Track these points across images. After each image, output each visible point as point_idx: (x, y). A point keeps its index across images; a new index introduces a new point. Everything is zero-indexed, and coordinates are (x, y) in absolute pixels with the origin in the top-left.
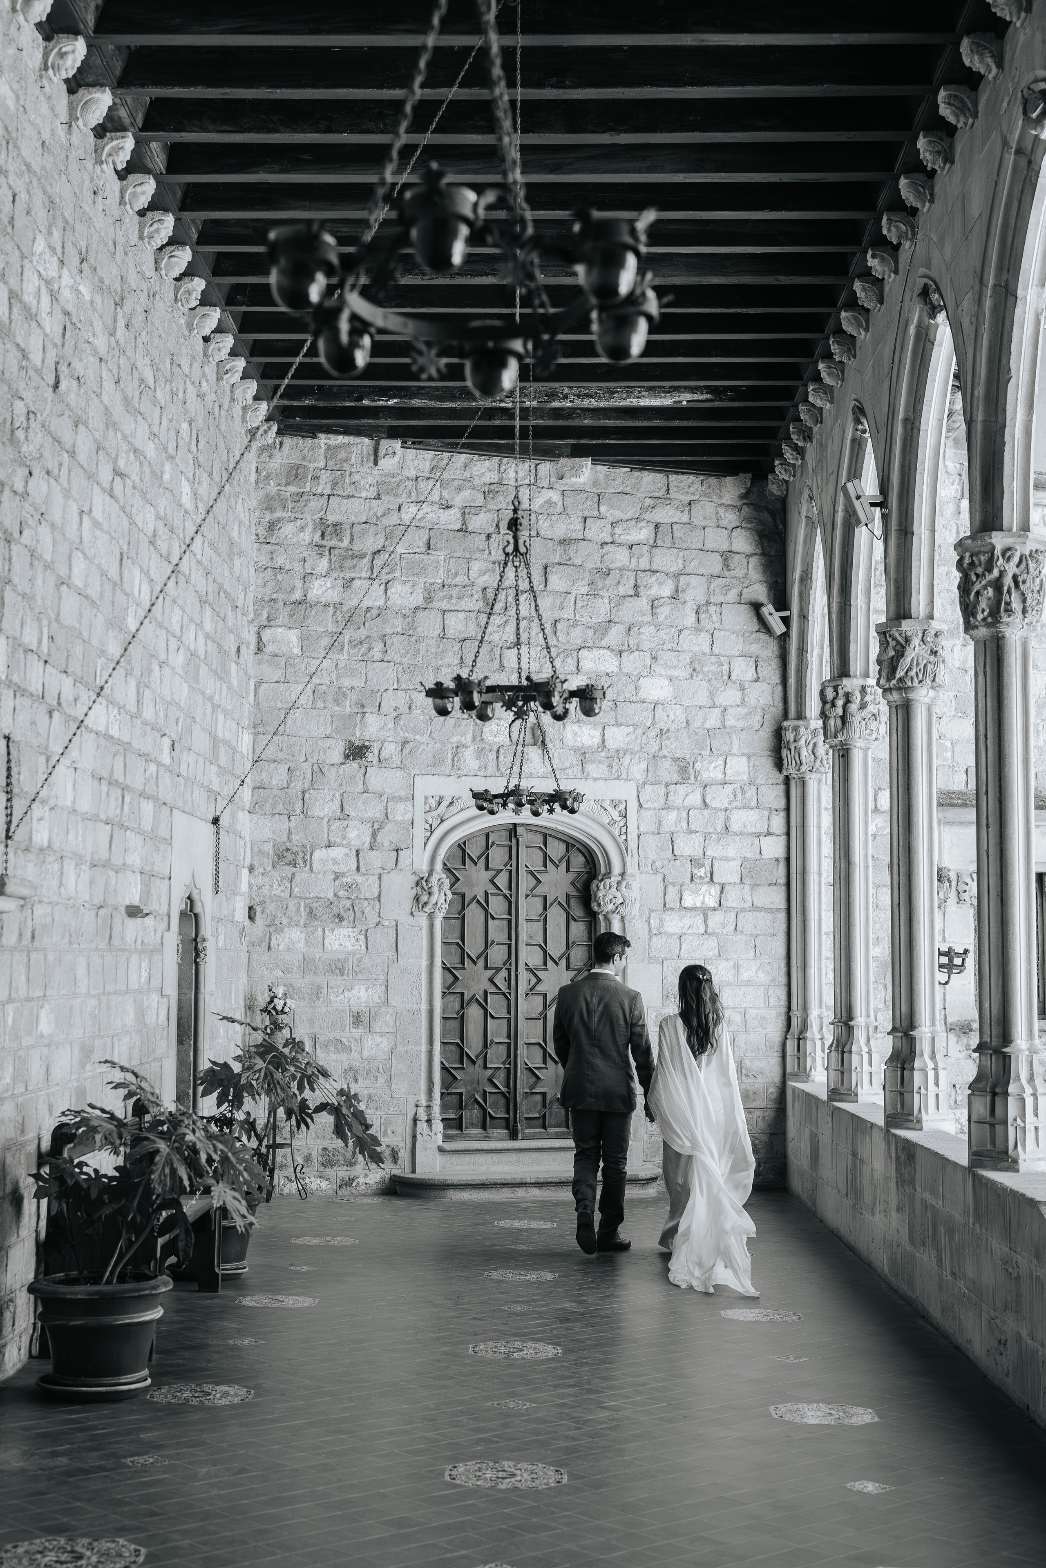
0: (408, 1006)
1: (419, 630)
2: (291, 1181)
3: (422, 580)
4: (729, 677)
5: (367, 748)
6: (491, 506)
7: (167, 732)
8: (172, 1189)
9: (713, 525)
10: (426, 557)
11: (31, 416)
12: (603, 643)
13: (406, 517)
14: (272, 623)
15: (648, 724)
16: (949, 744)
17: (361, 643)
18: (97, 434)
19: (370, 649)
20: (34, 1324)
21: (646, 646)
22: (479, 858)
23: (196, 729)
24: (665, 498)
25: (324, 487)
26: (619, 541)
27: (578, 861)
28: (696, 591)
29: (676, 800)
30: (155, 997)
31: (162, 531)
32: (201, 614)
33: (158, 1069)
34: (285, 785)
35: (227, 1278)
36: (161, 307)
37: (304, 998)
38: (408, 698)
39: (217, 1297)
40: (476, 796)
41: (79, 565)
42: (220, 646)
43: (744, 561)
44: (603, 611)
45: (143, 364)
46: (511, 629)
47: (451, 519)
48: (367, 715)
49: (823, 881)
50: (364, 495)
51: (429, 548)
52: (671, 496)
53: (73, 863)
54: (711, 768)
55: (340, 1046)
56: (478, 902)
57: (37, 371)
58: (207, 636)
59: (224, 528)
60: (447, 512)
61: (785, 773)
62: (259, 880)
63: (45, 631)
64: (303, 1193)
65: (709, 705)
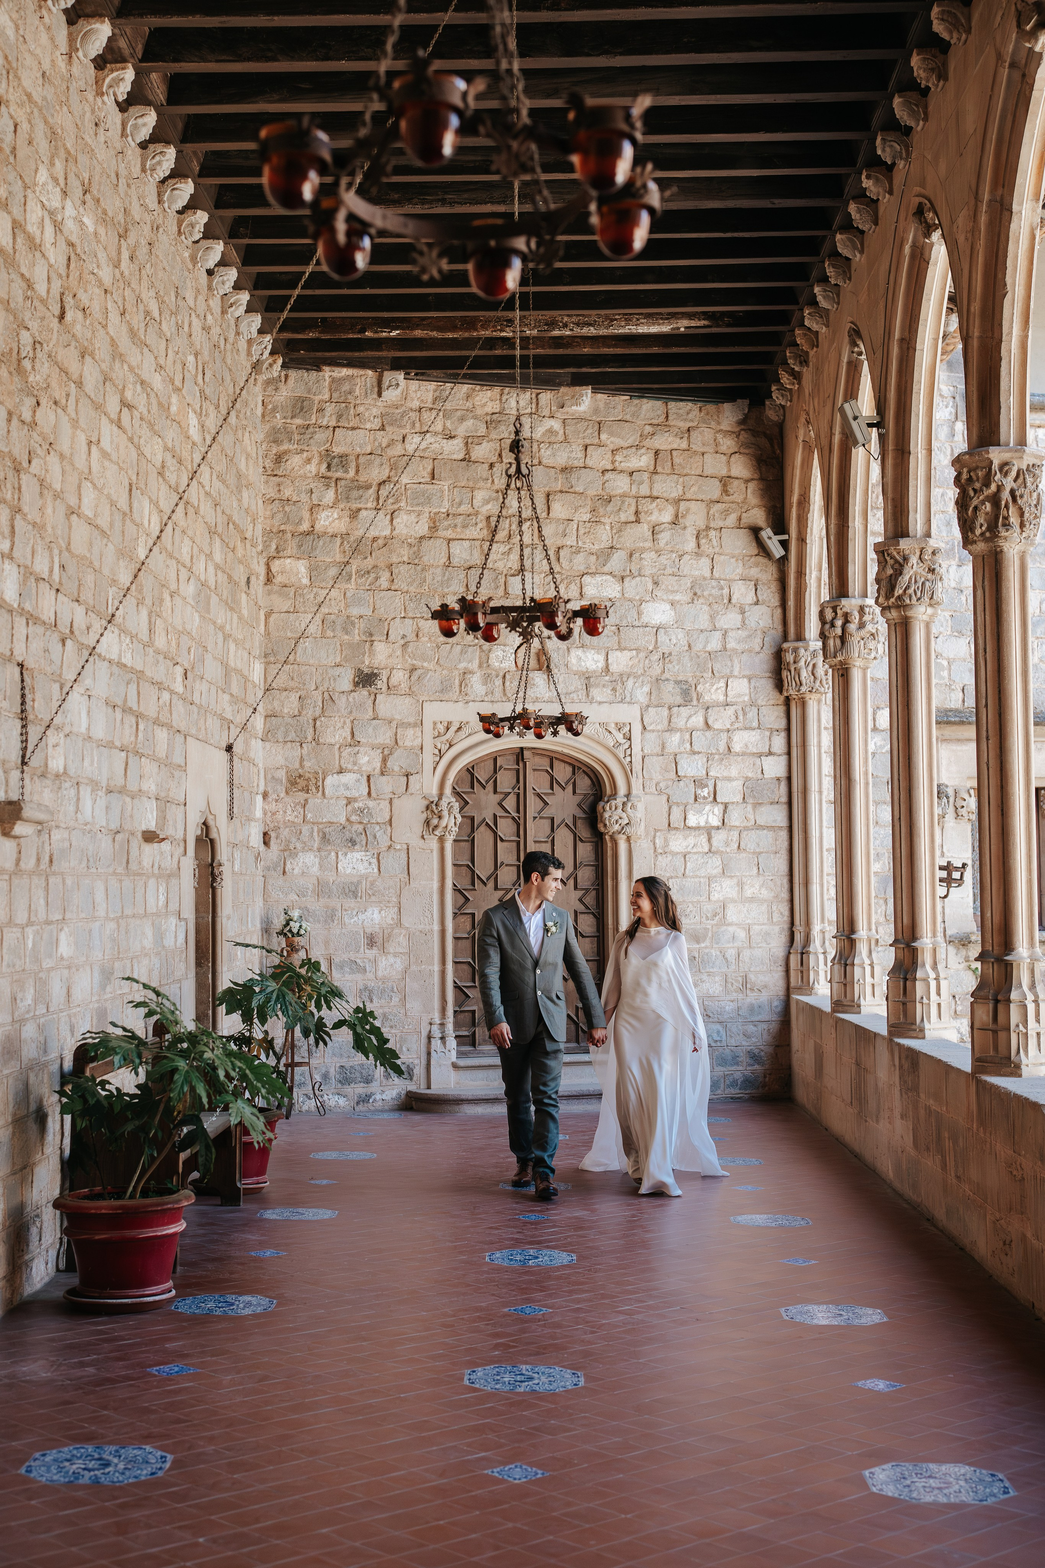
0: (421, 927)
1: (425, 559)
2: (310, 1098)
3: (427, 510)
4: (730, 600)
5: (376, 675)
6: (494, 435)
7: (179, 660)
8: (193, 1106)
9: (712, 451)
10: (431, 486)
11: (38, 346)
12: (606, 569)
13: (410, 448)
14: (281, 554)
15: (651, 648)
16: (945, 663)
17: (368, 572)
18: (103, 366)
19: (377, 579)
20: (61, 1239)
21: (647, 571)
22: (487, 782)
23: (208, 657)
24: (664, 425)
25: (330, 419)
26: (619, 468)
27: (584, 783)
28: (695, 517)
29: (679, 722)
30: (173, 920)
31: (171, 462)
32: (211, 544)
33: (178, 991)
34: (296, 713)
35: (248, 1192)
36: (165, 240)
37: (319, 922)
38: (415, 626)
39: (239, 1211)
40: (483, 719)
41: (89, 496)
42: (230, 577)
43: (743, 486)
44: (604, 538)
45: (148, 296)
46: (515, 556)
47: (454, 449)
48: (375, 643)
49: (824, 799)
50: (368, 426)
51: (433, 478)
52: (670, 423)
53: (89, 789)
54: (713, 690)
55: (356, 967)
56: (487, 824)
57: (42, 301)
58: (217, 567)
59: (231, 460)
60: (451, 442)
61: (785, 694)
62: (273, 807)
63: (56, 560)
64: (321, 1109)
65: (710, 628)
